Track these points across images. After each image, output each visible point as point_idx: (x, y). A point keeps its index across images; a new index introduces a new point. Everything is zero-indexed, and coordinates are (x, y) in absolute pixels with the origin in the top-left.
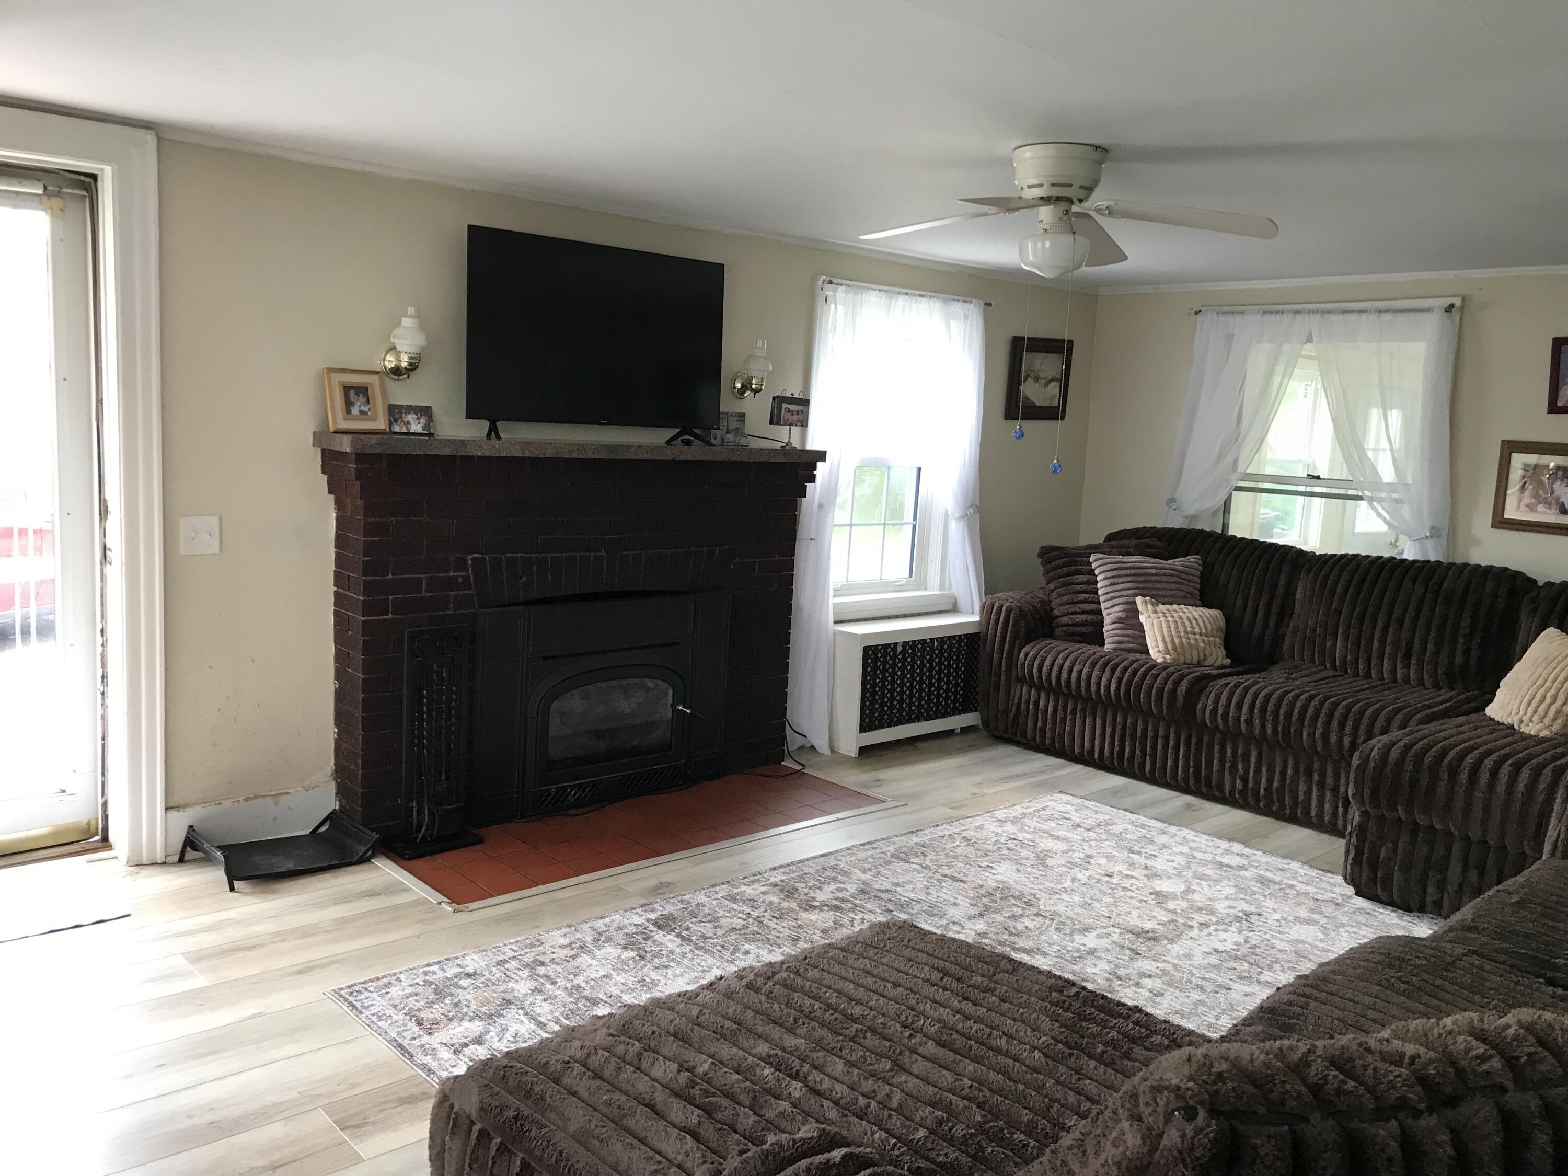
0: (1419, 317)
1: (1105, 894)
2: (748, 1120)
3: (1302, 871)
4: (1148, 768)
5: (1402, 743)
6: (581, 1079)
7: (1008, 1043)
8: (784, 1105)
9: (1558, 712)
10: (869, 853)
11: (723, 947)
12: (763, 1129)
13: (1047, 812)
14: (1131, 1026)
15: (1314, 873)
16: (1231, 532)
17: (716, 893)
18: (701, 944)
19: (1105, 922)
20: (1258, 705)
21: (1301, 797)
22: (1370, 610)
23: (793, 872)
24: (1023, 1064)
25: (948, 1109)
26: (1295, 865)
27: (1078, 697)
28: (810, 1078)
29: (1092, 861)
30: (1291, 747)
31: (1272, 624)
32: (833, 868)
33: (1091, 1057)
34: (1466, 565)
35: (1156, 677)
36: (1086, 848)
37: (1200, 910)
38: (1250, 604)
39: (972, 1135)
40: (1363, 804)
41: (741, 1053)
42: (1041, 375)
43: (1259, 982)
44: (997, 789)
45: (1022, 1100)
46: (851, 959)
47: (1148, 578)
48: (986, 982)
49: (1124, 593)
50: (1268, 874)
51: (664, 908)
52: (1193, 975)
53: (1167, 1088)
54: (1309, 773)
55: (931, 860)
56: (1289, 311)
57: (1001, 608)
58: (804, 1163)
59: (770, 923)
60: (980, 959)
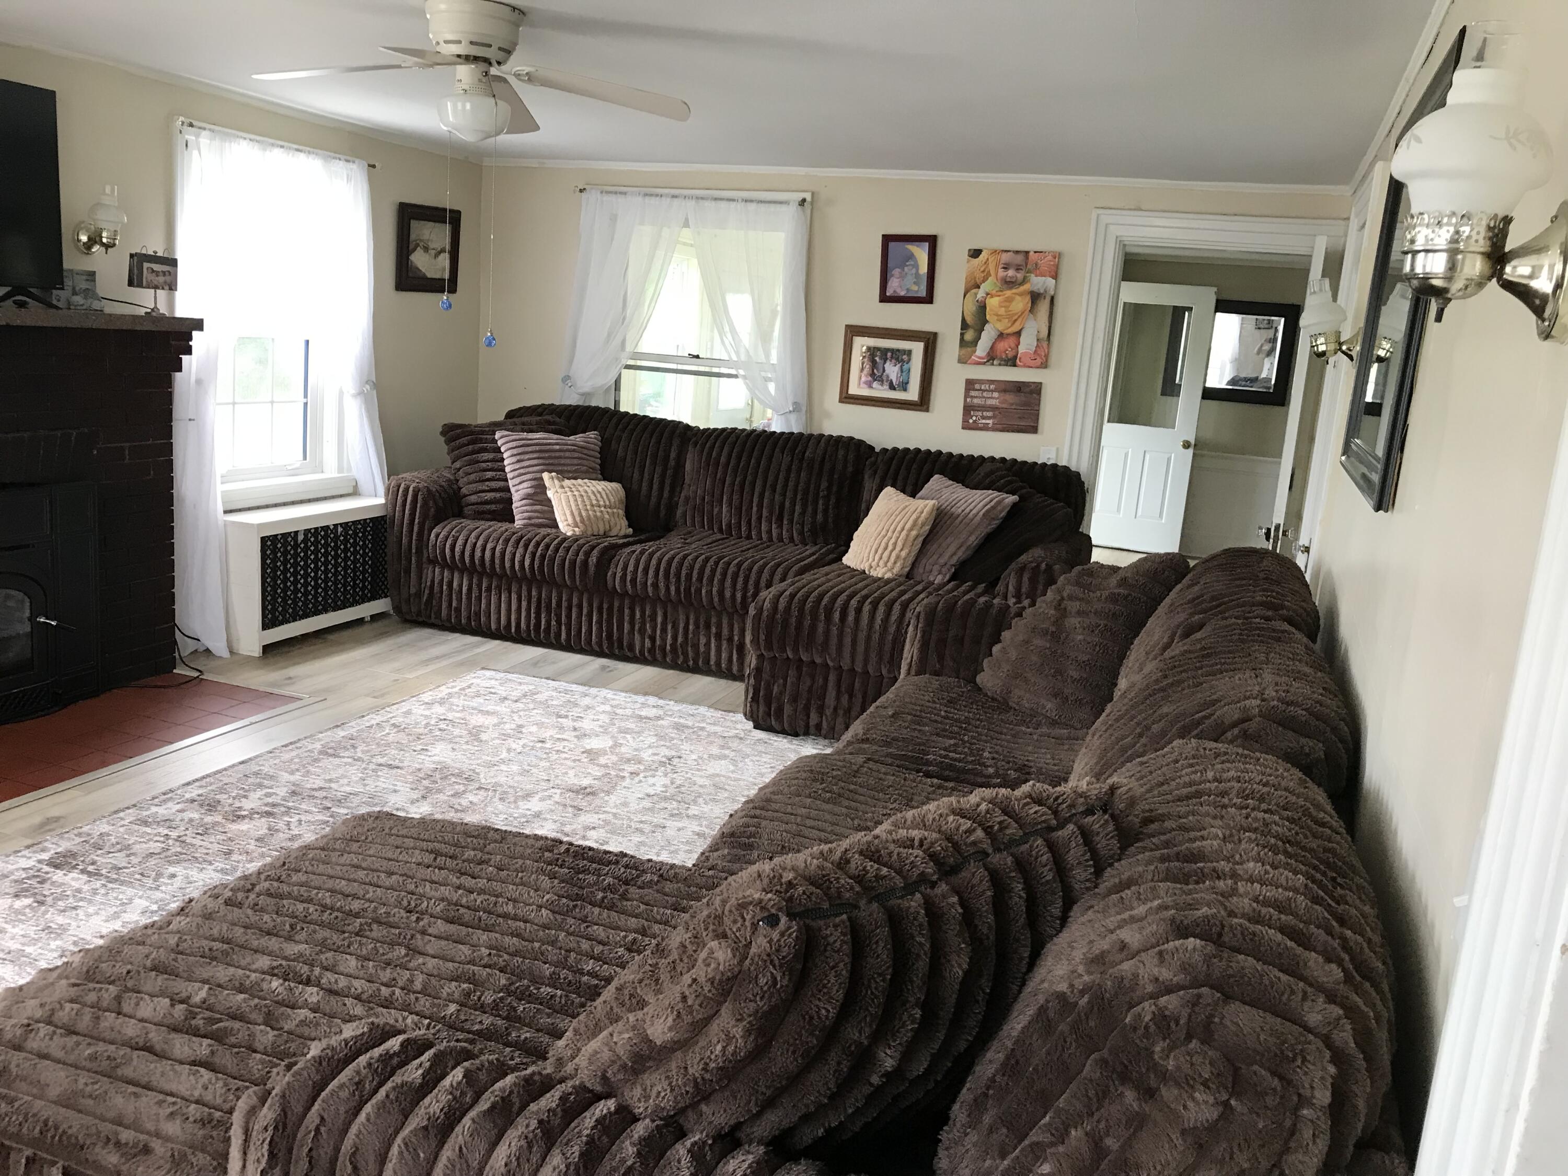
0: (778, 208)
1: (541, 759)
2: (266, 1037)
3: (709, 714)
4: (564, 636)
5: (787, 593)
6: (51, 1039)
7: (514, 907)
8: (303, 1013)
9: (898, 557)
10: (294, 754)
11: (142, 874)
12: (287, 1042)
13: (473, 689)
14: (622, 870)
15: (719, 714)
16: (623, 409)
17: (122, 819)
18: (115, 876)
19: (544, 785)
20: (662, 569)
21: (702, 649)
22: (749, 478)
23: (211, 784)
24: (533, 923)
25: (472, 979)
26: (703, 710)
27: (492, 574)
28: (323, 981)
29: (524, 730)
30: (692, 604)
31: (666, 494)
32: (256, 774)
33: (593, 904)
34: (822, 436)
35: (568, 549)
36: (516, 718)
37: (629, 760)
38: (646, 475)
39: (502, 999)
40: (759, 649)
41: (240, 972)
42: (432, 245)
43: (688, 817)
44: (419, 673)
45: (540, 956)
46: (334, 857)
47: (553, 454)
48: (479, 855)
49: (531, 469)
50: (682, 721)
51: (55, 846)
52: (631, 820)
53: (751, 903)
54: (708, 626)
55: (363, 752)
56: (667, 195)
57: (407, 490)
58: (363, 1060)
59: (194, 841)
60: (467, 834)
